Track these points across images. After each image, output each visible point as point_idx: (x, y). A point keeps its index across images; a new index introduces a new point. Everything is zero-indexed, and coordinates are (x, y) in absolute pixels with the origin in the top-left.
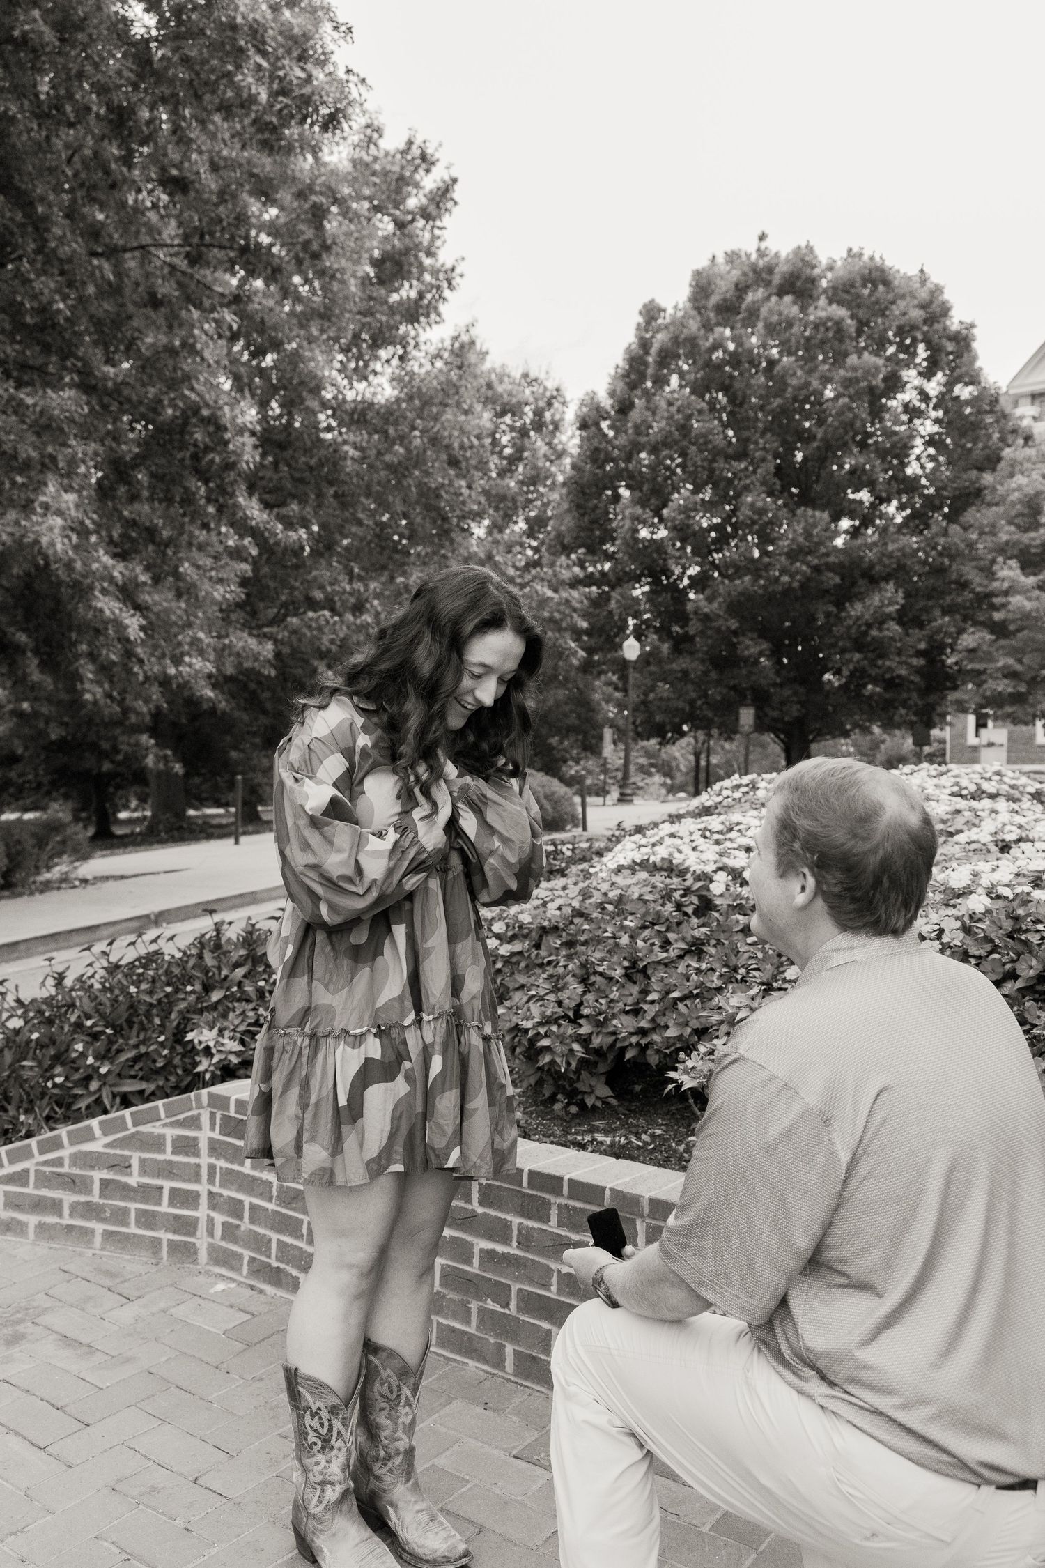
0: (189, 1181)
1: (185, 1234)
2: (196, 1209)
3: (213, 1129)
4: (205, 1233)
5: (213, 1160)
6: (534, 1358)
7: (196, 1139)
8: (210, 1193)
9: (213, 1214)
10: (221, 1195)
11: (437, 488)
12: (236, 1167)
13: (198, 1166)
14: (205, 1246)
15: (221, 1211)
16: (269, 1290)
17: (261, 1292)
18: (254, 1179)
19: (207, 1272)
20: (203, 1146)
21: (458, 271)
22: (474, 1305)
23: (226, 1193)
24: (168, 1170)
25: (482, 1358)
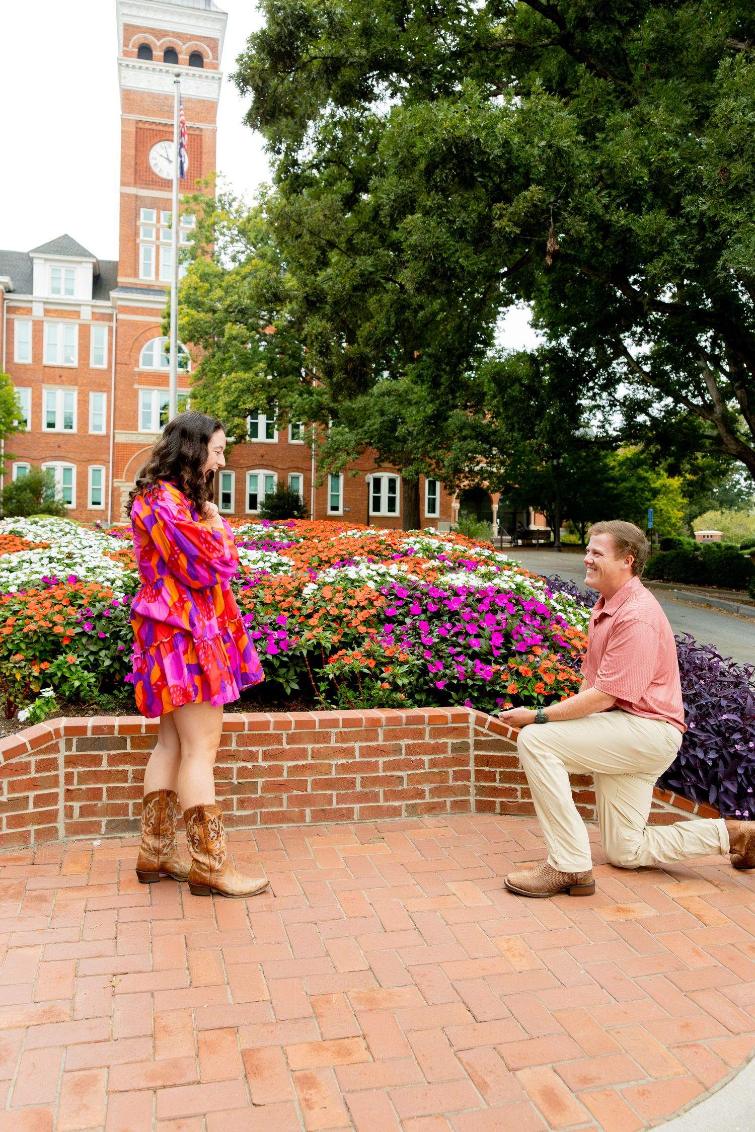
0: (51, 787)
1: (49, 822)
2: (56, 804)
3: (69, 748)
4: (64, 817)
5: (70, 770)
6: (323, 810)
7: (55, 759)
8: (68, 790)
9: (71, 803)
10: (79, 790)
12: (92, 769)
13: (57, 776)
14: (64, 825)
15: (79, 800)
16: (127, 835)
17: (121, 838)
18: (110, 771)
19: (67, 842)
20: (61, 762)
23: (83, 787)
24: (33, 784)
25: (291, 820)
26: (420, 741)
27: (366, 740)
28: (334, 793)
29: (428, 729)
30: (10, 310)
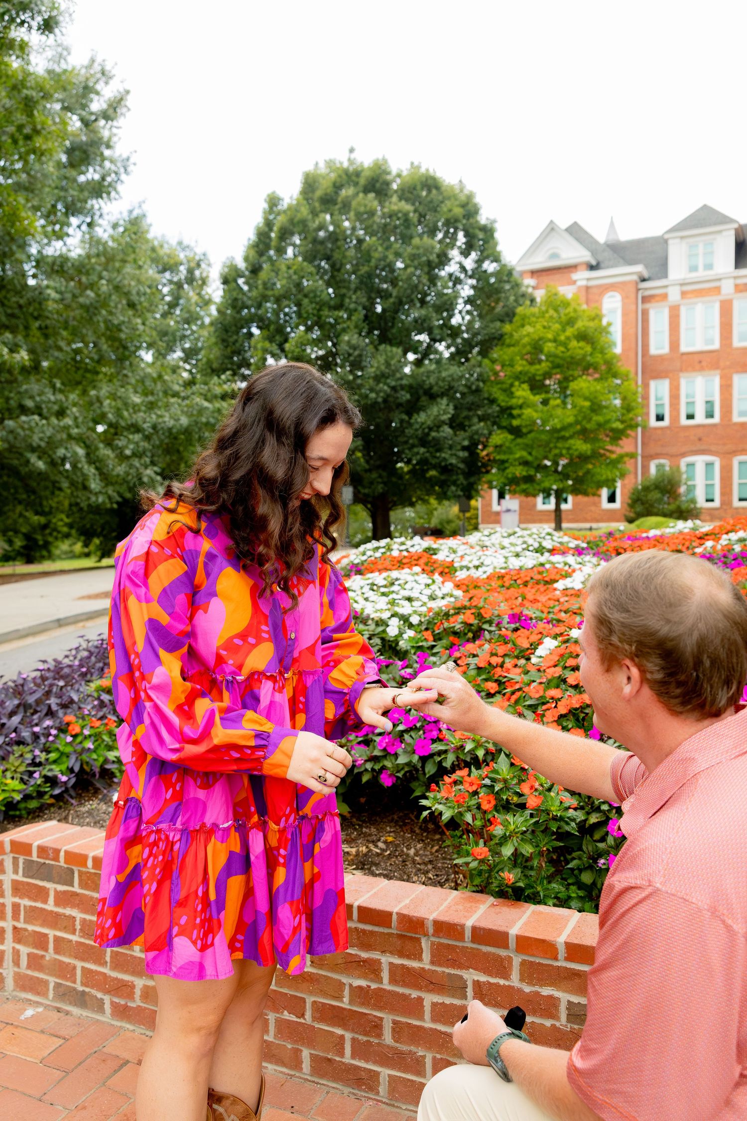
3: (16, 872)
4: (11, 964)
5: (17, 900)
6: (329, 1060)
7: (1, 882)
8: (15, 928)
9: (18, 946)
10: (26, 930)
11: (119, 325)
12: (39, 905)
14: (11, 975)
15: (26, 944)
16: (76, 1011)
17: (67, 1013)
18: (57, 914)
19: (14, 997)
20: (7, 887)
21: (132, 160)
22: (271, 1017)
23: (30, 928)
25: (280, 1062)
26: (502, 982)
27: (401, 955)
28: (348, 1036)
29: (517, 960)
30: (645, 299)
